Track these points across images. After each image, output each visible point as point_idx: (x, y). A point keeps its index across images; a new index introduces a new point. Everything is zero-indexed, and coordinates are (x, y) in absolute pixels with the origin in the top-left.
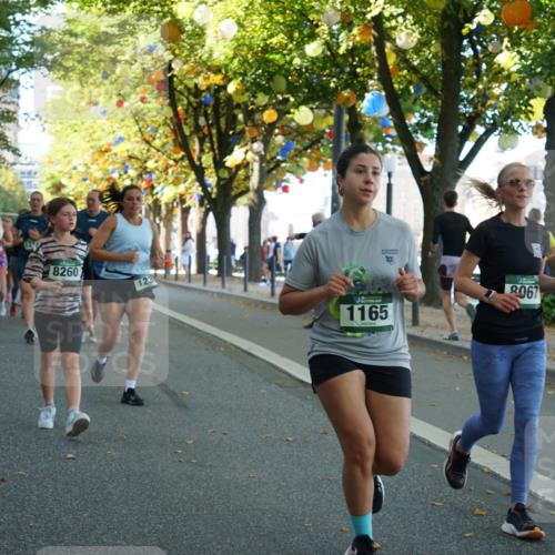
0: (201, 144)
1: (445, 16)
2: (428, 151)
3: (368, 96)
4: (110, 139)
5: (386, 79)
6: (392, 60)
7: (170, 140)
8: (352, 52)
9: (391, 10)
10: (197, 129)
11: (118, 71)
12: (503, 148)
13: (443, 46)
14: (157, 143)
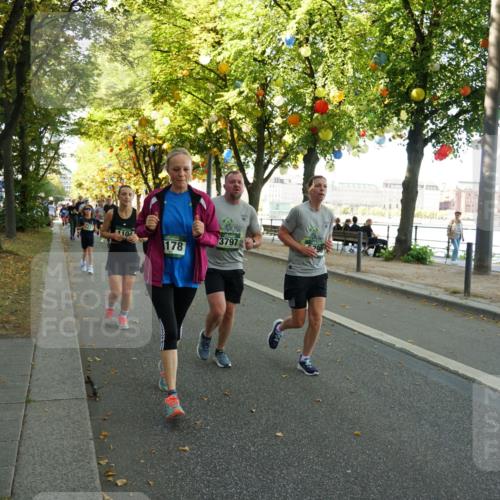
0: (147, 167)
1: (259, 119)
2: (250, 173)
3: (226, 151)
4: (106, 165)
5: (233, 143)
6: (236, 136)
7: (132, 166)
8: (217, 132)
9: (240, 116)
10: (145, 162)
11: (114, 137)
12: (282, 173)
13: (258, 131)
14: (126, 167)
